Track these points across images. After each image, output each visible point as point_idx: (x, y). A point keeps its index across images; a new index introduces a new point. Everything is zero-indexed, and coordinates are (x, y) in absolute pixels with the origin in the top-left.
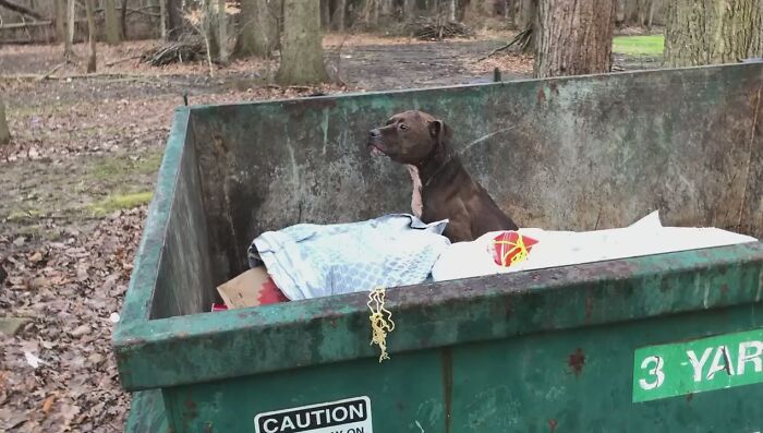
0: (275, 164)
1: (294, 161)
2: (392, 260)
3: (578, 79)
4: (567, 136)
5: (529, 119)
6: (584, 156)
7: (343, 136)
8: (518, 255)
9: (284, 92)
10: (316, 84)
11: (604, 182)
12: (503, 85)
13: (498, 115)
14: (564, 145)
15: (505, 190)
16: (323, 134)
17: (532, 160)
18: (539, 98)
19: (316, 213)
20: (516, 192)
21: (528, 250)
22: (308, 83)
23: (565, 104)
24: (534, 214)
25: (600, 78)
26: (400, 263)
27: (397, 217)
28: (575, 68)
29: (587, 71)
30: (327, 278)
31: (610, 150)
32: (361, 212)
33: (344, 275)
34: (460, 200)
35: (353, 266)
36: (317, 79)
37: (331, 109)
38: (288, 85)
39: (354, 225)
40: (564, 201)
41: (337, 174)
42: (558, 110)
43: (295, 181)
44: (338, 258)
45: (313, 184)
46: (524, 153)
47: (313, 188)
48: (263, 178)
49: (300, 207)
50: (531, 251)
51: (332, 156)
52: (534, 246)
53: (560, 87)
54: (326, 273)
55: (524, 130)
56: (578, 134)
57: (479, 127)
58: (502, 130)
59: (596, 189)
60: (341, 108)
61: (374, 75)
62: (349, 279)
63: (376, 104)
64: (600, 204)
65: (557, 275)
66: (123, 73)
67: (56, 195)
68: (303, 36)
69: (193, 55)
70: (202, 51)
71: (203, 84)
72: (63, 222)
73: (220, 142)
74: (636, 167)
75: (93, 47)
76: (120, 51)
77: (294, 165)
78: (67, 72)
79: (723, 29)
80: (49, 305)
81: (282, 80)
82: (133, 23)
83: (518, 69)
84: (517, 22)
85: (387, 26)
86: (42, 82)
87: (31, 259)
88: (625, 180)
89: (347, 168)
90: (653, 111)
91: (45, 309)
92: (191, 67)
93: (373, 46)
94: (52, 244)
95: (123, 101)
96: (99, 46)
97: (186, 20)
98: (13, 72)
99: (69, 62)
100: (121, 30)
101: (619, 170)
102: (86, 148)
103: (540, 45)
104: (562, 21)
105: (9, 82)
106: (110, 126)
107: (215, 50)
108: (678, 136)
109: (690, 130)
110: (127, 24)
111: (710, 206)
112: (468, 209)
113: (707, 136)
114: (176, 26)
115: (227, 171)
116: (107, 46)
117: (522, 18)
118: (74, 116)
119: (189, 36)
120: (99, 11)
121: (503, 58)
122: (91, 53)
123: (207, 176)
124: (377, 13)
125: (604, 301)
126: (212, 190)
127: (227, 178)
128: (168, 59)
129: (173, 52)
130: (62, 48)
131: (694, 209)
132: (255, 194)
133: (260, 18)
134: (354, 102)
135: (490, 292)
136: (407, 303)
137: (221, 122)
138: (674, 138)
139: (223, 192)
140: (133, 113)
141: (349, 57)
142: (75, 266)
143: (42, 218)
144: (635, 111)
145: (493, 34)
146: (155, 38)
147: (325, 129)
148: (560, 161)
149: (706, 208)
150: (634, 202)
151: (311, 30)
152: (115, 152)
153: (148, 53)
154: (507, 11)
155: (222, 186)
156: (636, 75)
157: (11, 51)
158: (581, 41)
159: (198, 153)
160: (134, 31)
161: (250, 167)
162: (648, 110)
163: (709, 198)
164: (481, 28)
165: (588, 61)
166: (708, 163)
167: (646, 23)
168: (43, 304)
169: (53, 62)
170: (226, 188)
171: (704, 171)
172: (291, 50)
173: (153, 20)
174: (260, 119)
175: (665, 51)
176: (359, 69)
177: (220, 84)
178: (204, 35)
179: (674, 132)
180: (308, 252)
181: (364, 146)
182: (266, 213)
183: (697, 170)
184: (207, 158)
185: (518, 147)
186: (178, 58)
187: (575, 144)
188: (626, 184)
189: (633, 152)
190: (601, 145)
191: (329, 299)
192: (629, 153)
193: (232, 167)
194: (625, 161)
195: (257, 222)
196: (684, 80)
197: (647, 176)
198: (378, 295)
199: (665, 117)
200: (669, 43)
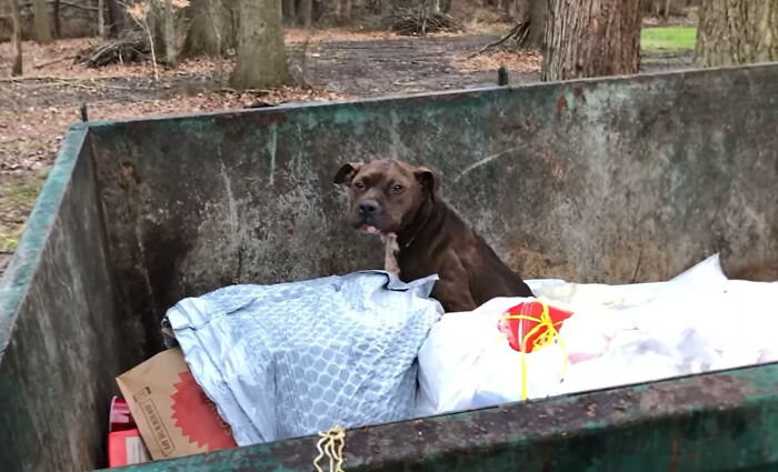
0: (205, 199)
1: (230, 194)
2: (361, 340)
3: (611, 82)
4: (596, 157)
5: (546, 136)
6: (619, 182)
7: (296, 161)
8: (543, 336)
9: (240, 97)
10: (278, 87)
11: (646, 217)
12: (510, 90)
13: (505, 130)
14: (593, 169)
15: (515, 228)
16: (270, 159)
17: (551, 188)
18: (559, 107)
19: (261, 262)
20: (528, 232)
21: (557, 328)
23: (593, 115)
24: (552, 261)
25: (641, 80)
26: (373, 345)
27: (369, 274)
28: (595, 68)
29: (609, 71)
30: (268, 370)
32: (323, 260)
33: (293, 366)
34: (452, 253)
35: (305, 353)
36: (279, 82)
37: (280, 125)
38: (245, 87)
39: (307, 287)
40: (593, 242)
41: (290, 211)
42: (584, 123)
43: (232, 220)
44: (285, 339)
45: (258, 224)
46: (538, 180)
47: (257, 230)
48: (189, 217)
49: (240, 253)
50: (561, 330)
51: (281, 187)
52: (565, 322)
53: (586, 92)
54: (266, 364)
55: (539, 149)
56: (610, 154)
57: (479, 145)
58: (510, 150)
59: (635, 226)
60: (293, 123)
61: (346, 77)
62: (300, 372)
63: (340, 117)
64: (640, 245)
65: (623, 403)
66: (53, 77)
68: (261, 31)
69: (135, 55)
70: (147, 49)
71: (146, 88)
73: (131, 169)
74: (688, 196)
75: (19, 47)
76: (52, 51)
77: (232, 200)
81: (238, 83)
82: (67, 19)
83: (525, 68)
84: (512, 13)
85: (362, 20)
88: (673, 215)
89: (301, 201)
90: (710, 122)
92: (133, 69)
93: (345, 43)
95: (52, 109)
96: (25, 45)
97: (129, 14)
100: (54, 27)
101: (665, 201)
102: (3, 166)
103: (550, 34)
104: (577, 8)
106: (33, 139)
107: (161, 49)
108: (743, 155)
109: (759, 146)
110: (61, 19)
112: (464, 264)
114: (116, 21)
115: (139, 210)
116: (37, 45)
117: (518, 10)
119: (131, 32)
120: (29, 5)
121: (496, 55)
122: (16, 53)
123: (113, 217)
124: (349, 4)
125: (699, 443)
126: (119, 234)
127: (140, 218)
128: (107, 59)
129: (112, 51)
131: (764, 251)
132: (178, 239)
133: (212, 10)
134: (311, 114)
138: (738, 158)
139: (135, 238)
140: (61, 123)
141: (317, 55)
144: (687, 123)
145: (485, 27)
146: (92, 36)
147: (273, 151)
150: (685, 243)
151: (270, 24)
152: (37, 170)
153: (83, 52)
155: (133, 229)
156: (688, 75)
159: (99, 186)
160: (68, 26)
161: (172, 201)
162: (704, 122)
164: (470, 17)
165: (611, 57)
167: (662, 13)
170: (139, 230)
172: (248, 47)
173: (91, 14)
174: (184, 138)
175: (697, 45)
176: (329, 69)
177: (166, 88)
178: (148, 31)
179: (738, 150)
180: (242, 330)
181: (325, 173)
182: (194, 263)
183: (768, 200)
184: (113, 192)
185: (532, 172)
186: (118, 58)
187: (607, 168)
188: (674, 219)
189: (685, 177)
190: (642, 168)
191: (252, 452)
192: (678, 179)
193: (147, 203)
194: (672, 190)
195: (182, 275)
196: (751, 82)
197: (703, 208)
198: (331, 443)
199: (726, 131)
200: (703, 34)
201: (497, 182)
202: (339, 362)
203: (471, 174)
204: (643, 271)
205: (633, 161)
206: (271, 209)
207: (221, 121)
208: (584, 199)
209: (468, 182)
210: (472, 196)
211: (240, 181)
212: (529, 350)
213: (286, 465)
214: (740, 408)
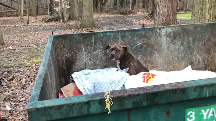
0: (78, 52)
1: (84, 51)
2: (112, 81)
3: (167, 27)
4: (164, 43)
5: (153, 39)
6: (169, 49)
8: (150, 79)
9: (82, 30)
10: (92, 28)
11: (175, 57)
12: (145, 29)
13: (144, 37)
14: (163, 46)
15: (146, 59)
16: (93, 43)
18: (156, 32)
19: (90, 66)
20: (149, 60)
21: (153, 78)
22: (89, 27)
23: (163, 34)
26: (115, 81)
27: (114, 68)
28: (166, 24)
29: (169, 24)
30: (93, 86)
31: (177, 47)
32: (104, 65)
33: (98, 85)
34: (131, 63)
35: (101, 82)
36: (92, 26)
37: (95, 36)
38: (84, 28)
39: (101, 70)
40: (163, 62)
41: (97, 55)
42: (161, 36)
43: (84, 56)
44: (97, 80)
45: (90, 57)
46: (151, 48)
48: (75, 56)
49: (86, 64)
50: (154, 78)
51: (95, 49)
52: (155, 77)
53: (162, 29)
54: (93, 85)
55: (151, 42)
57: (138, 41)
58: (145, 42)
59: (172, 59)
60: (98, 35)
61: (108, 25)
62: (100, 86)
63: (108, 34)
64: (174, 63)
65: (162, 87)
66: (37, 25)
67: (17, 60)
68: (88, 14)
69: (57, 20)
70: (59, 18)
71: (60, 28)
72: (19, 67)
73: (62, 45)
74: (184, 52)
75: (28, 17)
76: (36, 18)
78: (21, 24)
79: (208, 12)
80: (13, 92)
81: (82, 26)
82: (40, 10)
83: (149, 23)
84: (149, 10)
85: (112, 11)
86: (14, 27)
87: (9, 78)
89: (99, 52)
90: (189, 36)
91: (12, 93)
92: (56, 23)
93: (108, 17)
94: (15, 74)
95: (37, 32)
96: (30, 17)
97: (55, 10)
98: (6, 24)
99: (21, 21)
100: (36, 12)
101: (179, 53)
102: (26, 46)
103: (156, 16)
104: (162, 10)
105: (4, 27)
106: (33, 40)
107: (63, 18)
108: (197, 43)
109: (200, 42)
110: (38, 11)
111: (206, 64)
112: (134, 66)
113: (205, 43)
114: (52, 11)
115: (64, 54)
116: (32, 17)
117: (150, 9)
118: (22, 37)
119: (56, 14)
120: (30, 7)
121: (145, 20)
122: (28, 19)
123: (58, 55)
124: (109, 8)
125: (176, 95)
126: (60, 59)
127: (64, 56)
128: (50, 20)
130: (20, 17)
131: (201, 65)
132: (72, 60)
133: (76, 9)
134: (101, 33)
135: (142, 92)
136: (116, 96)
137: (63, 39)
138: (195, 44)
141: (101, 20)
142: (22, 80)
143: (12, 66)
144: (184, 36)
145: (142, 13)
146: (46, 15)
147: (93, 42)
148: (162, 51)
149: (205, 64)
150: (184, 62)
151: (90, 12)
152: (34, 47)
153: (44, 19)
154: (146, 7)
157: (5, 18)
158: (167, 16)
159: (56, 48)
160: (40, 13)
161: (71, 52)
163: (206, 61)
164: (139, 11)
165: (170, 21)
166: (205, 51)
167: (186, 10)
168: (12, 92)
169: (17, 21)
170: (64, 59)
171: (204, 54)
172: (85, 18)
173: (46, 9)
174: (74, 38)
175: (192, 18)
176: (104, 23)
177: (64, 28)
178: (60, 14)
179: (195, 42)
180: (88, 78)
181: (104, 46)
182: (76, 66)
183: (202, 53)
184: (59, 50)
185: (150, 46)
186: (52, 20)
187: (166, 46)
188: (181, 57)
189: (183, 48)
190: (174, 46)
191: (93, 95)
192: (182, 48)
193: (66, 52)
194: (181, 51)
195: (73, 68)
196: (198, 27)
197: (188, 55)
198: (108, 93)
199: (193, 38)
200: (193, 16)
201: (142, 49)
202: (108, 84)
203: (136, 47)
204: (174, 69)
205: (172, 44)
206: (93, 54)
207: (82, 35)
208: (161, 53)
209: (136, 48)
210: (137, 52)
211: (86, 48)
212: (147, 82)
213: (99, 97)
214: (184, 88)
